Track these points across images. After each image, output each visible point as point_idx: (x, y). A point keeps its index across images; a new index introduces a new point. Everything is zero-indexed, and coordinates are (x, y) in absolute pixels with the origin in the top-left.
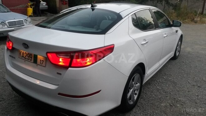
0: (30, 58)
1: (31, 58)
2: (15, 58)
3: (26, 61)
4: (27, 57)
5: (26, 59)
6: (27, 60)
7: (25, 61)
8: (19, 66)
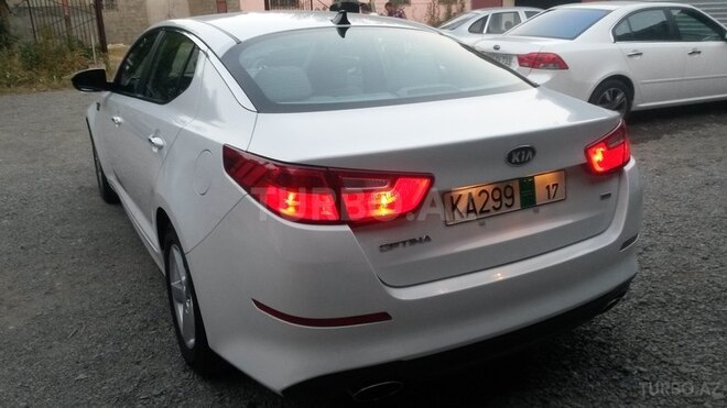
0: (505, 201)
1: (512, 197)
2: (428, 238)
3: (486, 221)
4: (491, 204)
5: (488, 211)
6: (493, 212)
7: (482, 224)
8: (448, 256)
